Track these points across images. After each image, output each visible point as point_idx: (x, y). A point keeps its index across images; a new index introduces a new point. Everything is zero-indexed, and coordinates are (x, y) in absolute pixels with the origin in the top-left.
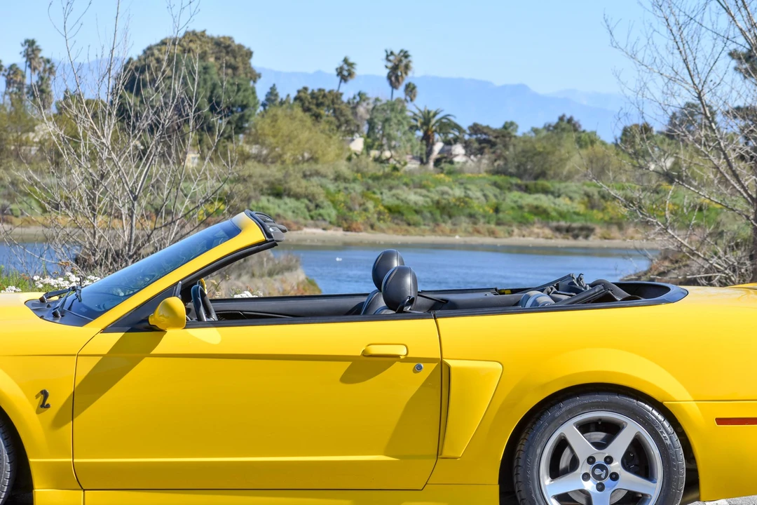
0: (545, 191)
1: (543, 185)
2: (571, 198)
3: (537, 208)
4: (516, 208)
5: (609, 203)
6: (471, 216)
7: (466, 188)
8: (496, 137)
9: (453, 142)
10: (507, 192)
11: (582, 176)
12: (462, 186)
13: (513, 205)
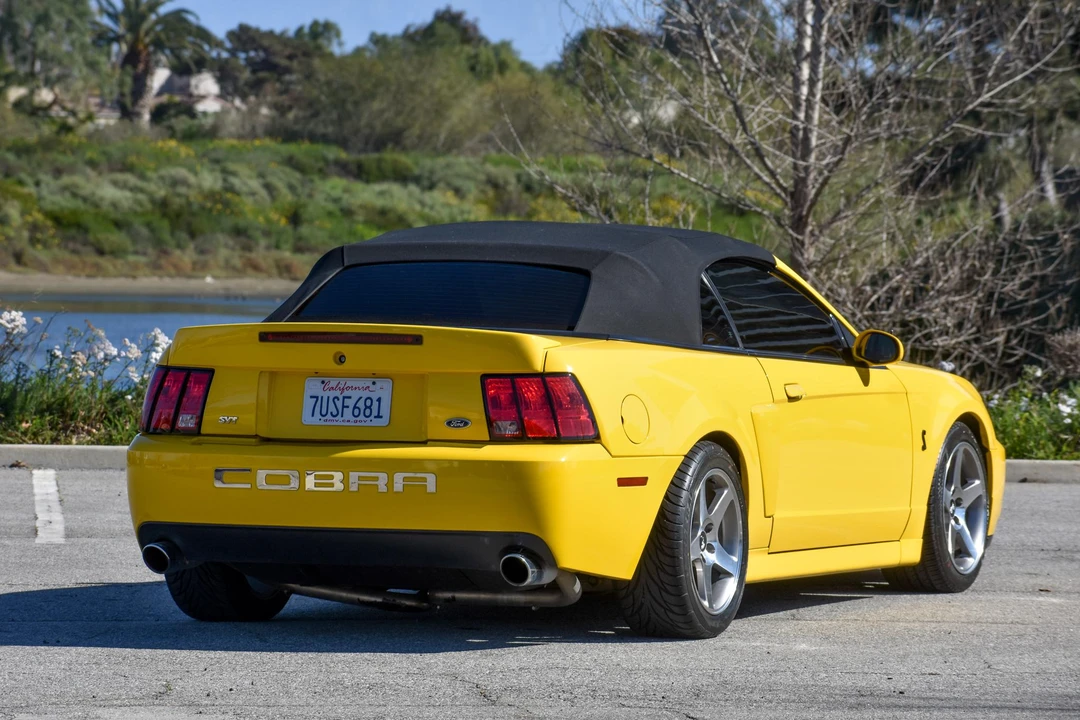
0: (402, 177)
1: (395, 162)
2: (458, 192)
3: (383, 212)
4: (338, 213)
5: (541, 200)
6: (239, 232)
7: (225, 171)
8: (290, 57)
9: (193, 67)
10: (316, 178)
11: (480, 142)
12: (217, 167)
13: (331, 207)
